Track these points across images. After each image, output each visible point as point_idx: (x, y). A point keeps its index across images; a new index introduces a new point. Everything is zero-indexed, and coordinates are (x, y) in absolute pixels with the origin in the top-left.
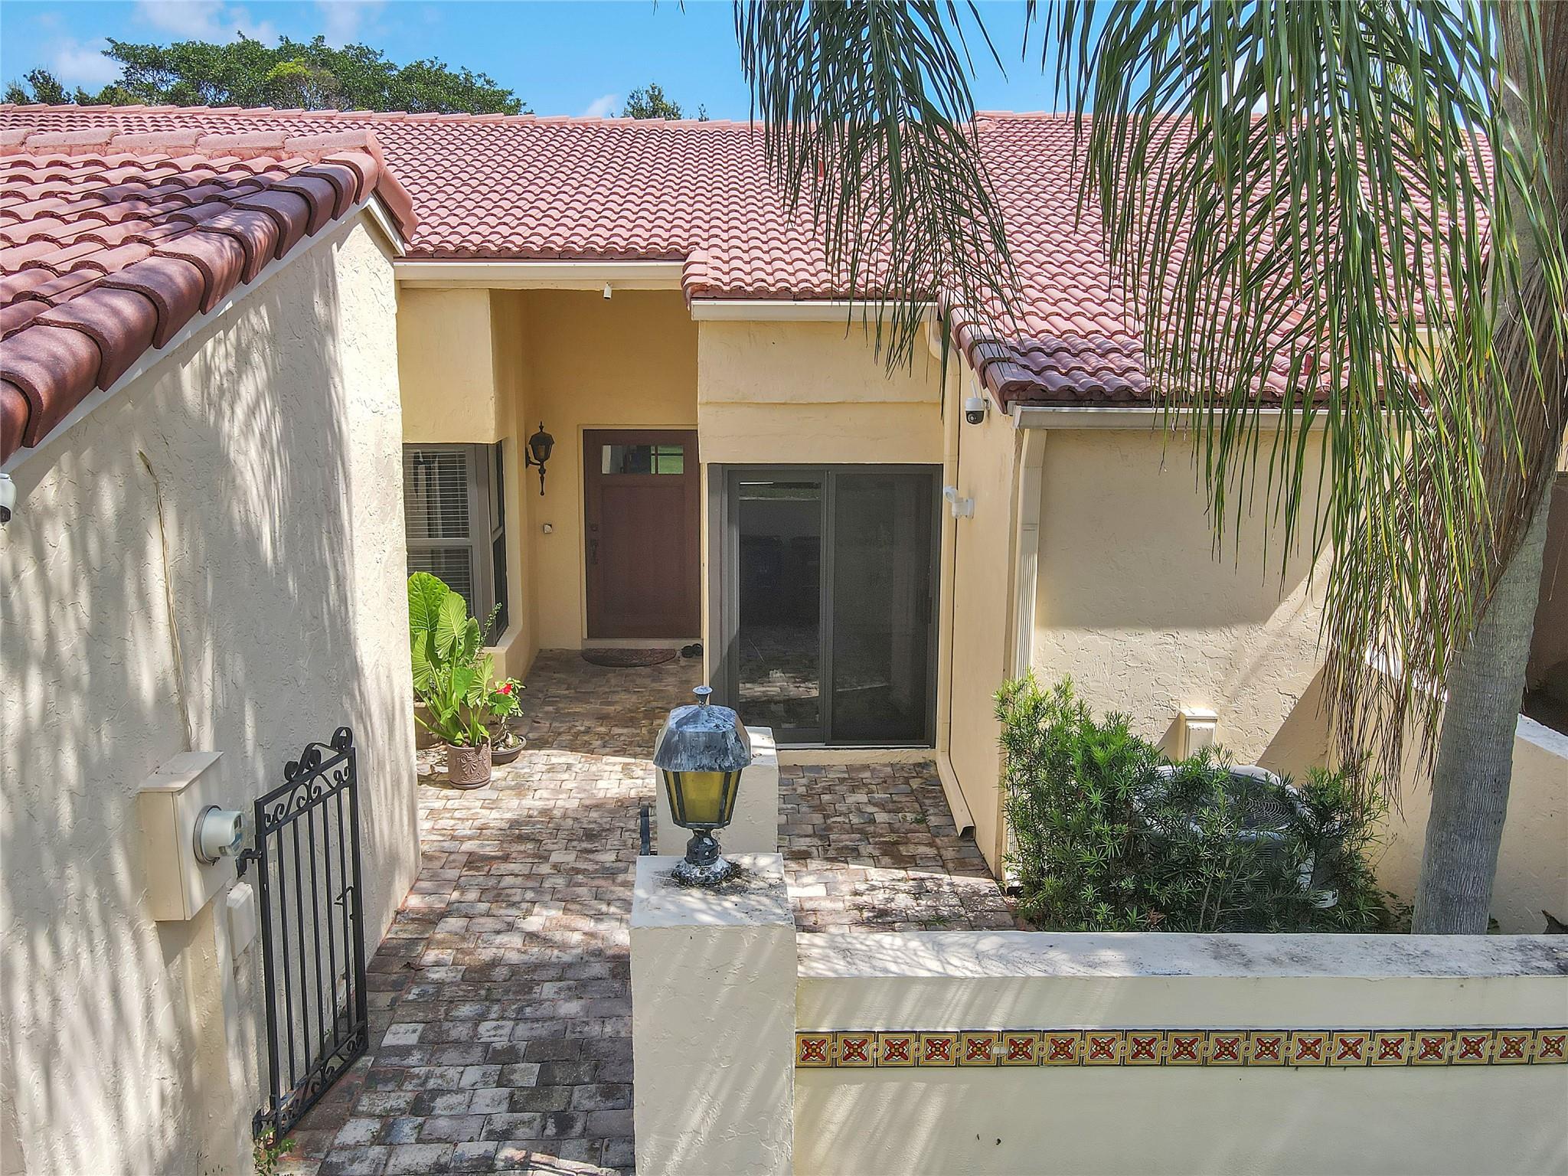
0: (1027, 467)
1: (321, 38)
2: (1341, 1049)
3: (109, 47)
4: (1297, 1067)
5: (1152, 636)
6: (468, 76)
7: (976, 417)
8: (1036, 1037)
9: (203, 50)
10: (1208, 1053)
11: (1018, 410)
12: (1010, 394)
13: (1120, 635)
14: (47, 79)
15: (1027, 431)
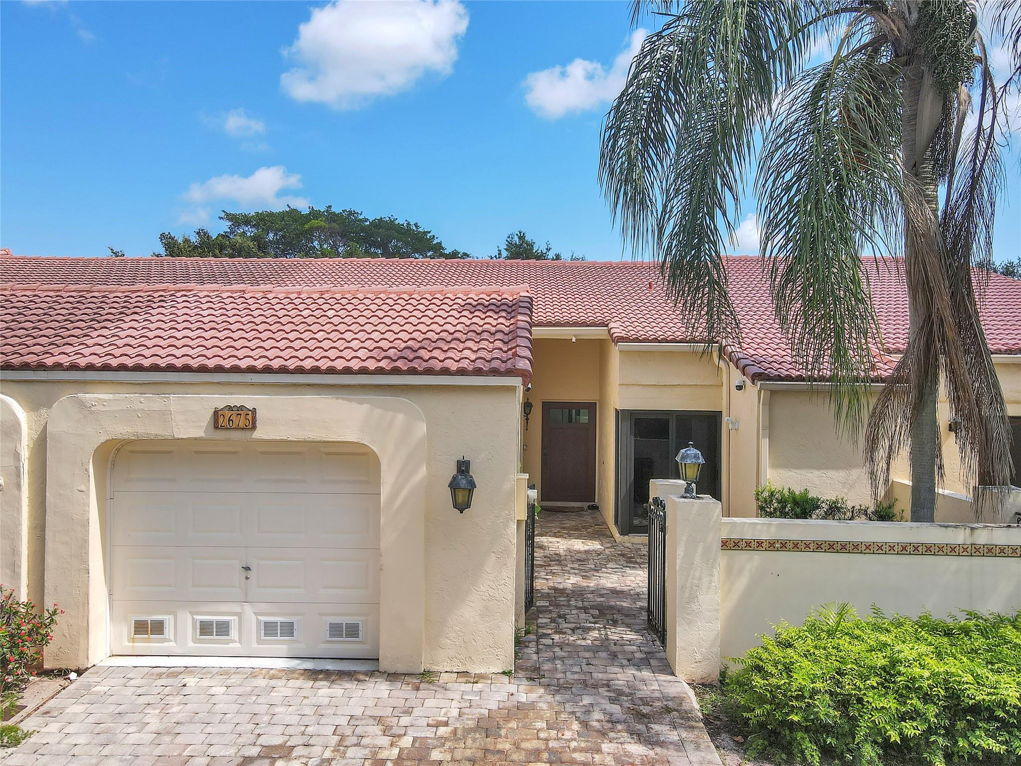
0: (763, 405)
1: (330, 207)
2: (877, 548)
3: (223, 215)
4: (865, 553)
5: (817, 473)
6: (408, 224)
7: (739, 388)
8: (788, 542)
9: (271, 214)
10: (838, 548)
11: (759, 383)
12: (756, 377)
13: (803, 472)
14: (205, 233)
15: (762, 391)
